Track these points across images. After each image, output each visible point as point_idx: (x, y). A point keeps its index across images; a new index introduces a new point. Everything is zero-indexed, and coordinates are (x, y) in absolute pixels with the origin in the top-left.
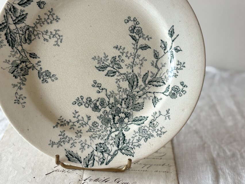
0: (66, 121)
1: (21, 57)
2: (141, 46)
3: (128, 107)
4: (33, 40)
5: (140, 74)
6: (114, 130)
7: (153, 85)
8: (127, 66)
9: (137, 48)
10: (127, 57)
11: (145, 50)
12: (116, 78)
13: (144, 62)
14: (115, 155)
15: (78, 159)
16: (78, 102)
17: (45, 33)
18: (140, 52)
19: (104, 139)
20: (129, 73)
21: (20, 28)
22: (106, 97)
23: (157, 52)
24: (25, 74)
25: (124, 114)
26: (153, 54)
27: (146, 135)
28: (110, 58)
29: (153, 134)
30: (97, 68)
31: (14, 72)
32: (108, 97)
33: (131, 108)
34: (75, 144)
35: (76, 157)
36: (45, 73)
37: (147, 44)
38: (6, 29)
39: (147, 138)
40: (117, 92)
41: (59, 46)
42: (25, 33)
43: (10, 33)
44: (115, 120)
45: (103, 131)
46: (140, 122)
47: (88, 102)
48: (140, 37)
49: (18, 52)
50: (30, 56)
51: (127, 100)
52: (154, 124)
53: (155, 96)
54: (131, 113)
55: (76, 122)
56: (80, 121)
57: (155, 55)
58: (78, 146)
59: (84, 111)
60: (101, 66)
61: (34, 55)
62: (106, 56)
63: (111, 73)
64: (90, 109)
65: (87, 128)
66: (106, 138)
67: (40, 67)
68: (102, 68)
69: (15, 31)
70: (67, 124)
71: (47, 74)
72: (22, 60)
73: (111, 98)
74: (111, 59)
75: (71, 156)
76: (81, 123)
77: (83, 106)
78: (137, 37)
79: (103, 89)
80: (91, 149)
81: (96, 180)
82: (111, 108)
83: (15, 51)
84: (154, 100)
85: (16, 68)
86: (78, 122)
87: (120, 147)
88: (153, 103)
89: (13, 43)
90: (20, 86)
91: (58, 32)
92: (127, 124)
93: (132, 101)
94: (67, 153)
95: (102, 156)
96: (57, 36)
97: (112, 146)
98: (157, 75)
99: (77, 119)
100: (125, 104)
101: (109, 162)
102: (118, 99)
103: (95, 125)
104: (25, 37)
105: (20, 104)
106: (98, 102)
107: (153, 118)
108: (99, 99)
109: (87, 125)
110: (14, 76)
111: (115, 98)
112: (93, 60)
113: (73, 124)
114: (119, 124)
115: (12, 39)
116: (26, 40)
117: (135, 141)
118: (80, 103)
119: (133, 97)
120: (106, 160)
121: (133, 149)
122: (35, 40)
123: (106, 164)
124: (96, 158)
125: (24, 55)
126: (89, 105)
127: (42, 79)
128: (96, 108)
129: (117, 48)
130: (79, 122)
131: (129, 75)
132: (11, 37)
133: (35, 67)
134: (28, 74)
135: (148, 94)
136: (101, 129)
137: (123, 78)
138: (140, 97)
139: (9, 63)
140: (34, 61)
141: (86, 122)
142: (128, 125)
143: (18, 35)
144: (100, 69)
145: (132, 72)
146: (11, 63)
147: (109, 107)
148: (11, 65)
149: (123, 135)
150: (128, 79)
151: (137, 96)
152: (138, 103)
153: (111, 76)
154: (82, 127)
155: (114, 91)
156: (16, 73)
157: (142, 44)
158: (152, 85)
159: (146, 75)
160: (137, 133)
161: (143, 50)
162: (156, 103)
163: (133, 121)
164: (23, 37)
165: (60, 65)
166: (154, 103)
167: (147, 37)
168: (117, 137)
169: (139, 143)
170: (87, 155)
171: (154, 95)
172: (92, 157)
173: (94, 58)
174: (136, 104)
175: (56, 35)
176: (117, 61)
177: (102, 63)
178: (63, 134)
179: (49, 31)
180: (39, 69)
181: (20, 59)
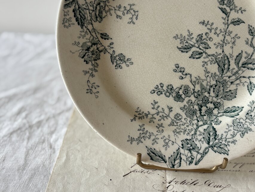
0: (145, 113)
1: (92, 38)
2: (233, 21)
3: (217, 96)
4: (104, 17)
5: (232, 55)
6: (201, 123)
7: (248, 69)
8: (216, 46)
9: (227, 23)
10: (217, 35)
11: (238, 26)
12: (203, 61)
13: (237, 40)
14: (205, 153)
15: (162, 158)
16: (157, 91)
17: (118, 9)
18: (232, 27)
19: (191, 134)
20: (219, 54)
21: (90, 3)
22: (191, 84)
23: (253, 27)
24: (96, 58)
25: (212, 104)
26: (247, 30)
27: (243, 129)
28: (195, 36)
29: (251, 127)
30: (179, 48)
31: (84, 56)
32: (193, 84)
33: (221, 96)
34: (157, 140)
35: (160, 155)
36: (118, 57)
37: (240, 17)
38: (74, 5)
39: (243, 132)
40: (204, 78)
41: (134, 23)
42: (96, 9)
43: (78, 9)
44: (202, 111)
45: (188, 124)
46: (233, 113)
47: (169, 90)
48: (231, 10)
49: (89, 32)
50: (101, 37)
51: (216, 87)
52: (251, 115)
53: (250, 82)
54: (221, 103)
55: (156, 115)
56: (160, 113)
57: (250, 32)
58: (161, 142)
59: (165, 102)
60: (184, 46)
61: (106, 36)
62: (190, 34)
63: (197, 55)
64: (171, 99)
65: (168, 121)
66: (193, 132)
67: (112, 50)
68: (185, 49)
69: (84, 7)
70: (145, 117)
71: (121, 58)
72: (92, 42)
73: (197, 84)
74: (196, 38)
75: (153, 155)
76: (161, 115)
77: (163, 95)
78: (228, 9)
79: (186, 74)
80: (176, 147)
81: (183, 183)
82: (197, 98)
83: (85, 31)
84: (250, 87)
85: (87, 51)
86: (158, 114)
87: (211, 143)
88: (248, 90)
89: (83, 21)
90: (92, 73)
91: (132, 7)
92: (217, 116)
93: (223, 88)
94: (149, 151)
95: (189, 155)
96: (132, 11)
97: (200, 142)
98: (253, 56)
99: (156, 111)
100: (214, 91)
101: (199, 161)
102: (205, 86)
103: (178, 117)
104: (96, 13)
105: (93, 94)
106: (180, 90)
107: (250, 109)
108: (182, 86)
109: (168, 117)
110: (84, 61)
111: (202, 85)
112: (175, 39)
113: (152, 117)
114: (207, 116)
115: (81, 16)
116: (97, 17)
117: (229, 136)
118: (159, 91)
119: (224, 83)
120: (195, 159)
121: (228, 146)
122: (106, 17)
123: (196, 164)
124: (183, 157)
125: (95, 35)
126: (170, 94)
127: (115, 64)
128: (178, 98)
129: (203, 23)
130: (160, 115)
131: (218, 57)
132: (80, 14)
133: (107, 50)
134: (100, 59)
135: (242, 79)
136: (186, 122)
137: (211, 60)
138: (232, 83)
139: (79, 45)
140: (106, 43)
141: (167, 114)
142: (218, 118)
143: (88, 11)
144: (183, 50)
145: (222, 53)
146: (81, 46)
147: (195, 96)
148: (81, 48)
149: (214, 129)
150: (217, 62)
151: (229, 82)
152: (230, 91)
153: (197, 58)
154: (162, 119)
155: (200, 76)
156: (87, 57)
157: (235, 18)
158: (246, 68)
159: (239, 56)
160: (231, 126)
161: (235, 25)
162: (252, 90)
163: (225, 112)
164: (93, 13)
165: (136, 47)
166: (250, 90)
167: (240, 9)
168: (207, 131)
169: (234, 138)
170: (172, 154)
171: (249, 80)
172: (177, 156)
173: (176, 37)
174: (228, 92)
175: (130, 10)
176: (203, 40)
177: (186, 43)
178: (142, 129)
179: (123, 6)
180: (111, 52)
181: (91, 40)
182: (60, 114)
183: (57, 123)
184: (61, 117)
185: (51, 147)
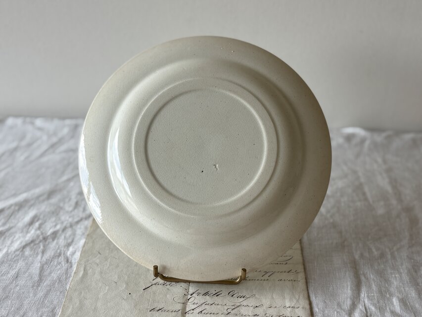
81: (206, 294)
182: (78, 222)
183: (74, 234)
184: (79, 226)
185: (67, 261)
